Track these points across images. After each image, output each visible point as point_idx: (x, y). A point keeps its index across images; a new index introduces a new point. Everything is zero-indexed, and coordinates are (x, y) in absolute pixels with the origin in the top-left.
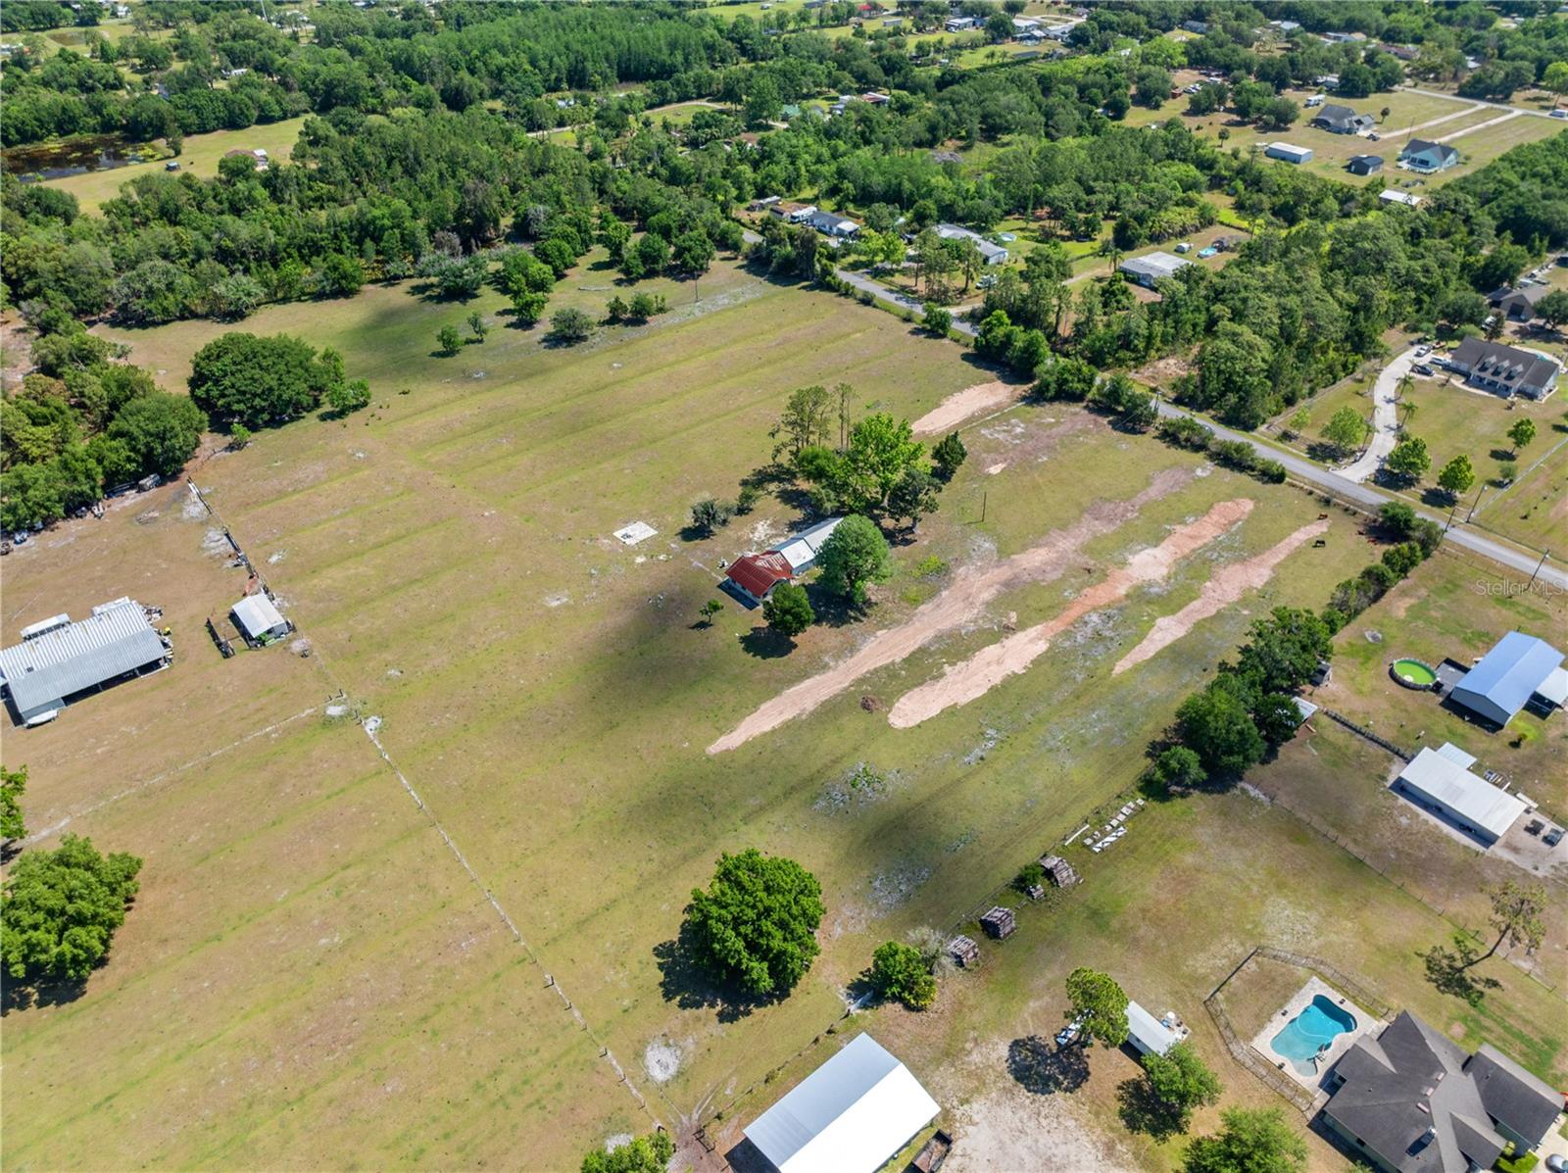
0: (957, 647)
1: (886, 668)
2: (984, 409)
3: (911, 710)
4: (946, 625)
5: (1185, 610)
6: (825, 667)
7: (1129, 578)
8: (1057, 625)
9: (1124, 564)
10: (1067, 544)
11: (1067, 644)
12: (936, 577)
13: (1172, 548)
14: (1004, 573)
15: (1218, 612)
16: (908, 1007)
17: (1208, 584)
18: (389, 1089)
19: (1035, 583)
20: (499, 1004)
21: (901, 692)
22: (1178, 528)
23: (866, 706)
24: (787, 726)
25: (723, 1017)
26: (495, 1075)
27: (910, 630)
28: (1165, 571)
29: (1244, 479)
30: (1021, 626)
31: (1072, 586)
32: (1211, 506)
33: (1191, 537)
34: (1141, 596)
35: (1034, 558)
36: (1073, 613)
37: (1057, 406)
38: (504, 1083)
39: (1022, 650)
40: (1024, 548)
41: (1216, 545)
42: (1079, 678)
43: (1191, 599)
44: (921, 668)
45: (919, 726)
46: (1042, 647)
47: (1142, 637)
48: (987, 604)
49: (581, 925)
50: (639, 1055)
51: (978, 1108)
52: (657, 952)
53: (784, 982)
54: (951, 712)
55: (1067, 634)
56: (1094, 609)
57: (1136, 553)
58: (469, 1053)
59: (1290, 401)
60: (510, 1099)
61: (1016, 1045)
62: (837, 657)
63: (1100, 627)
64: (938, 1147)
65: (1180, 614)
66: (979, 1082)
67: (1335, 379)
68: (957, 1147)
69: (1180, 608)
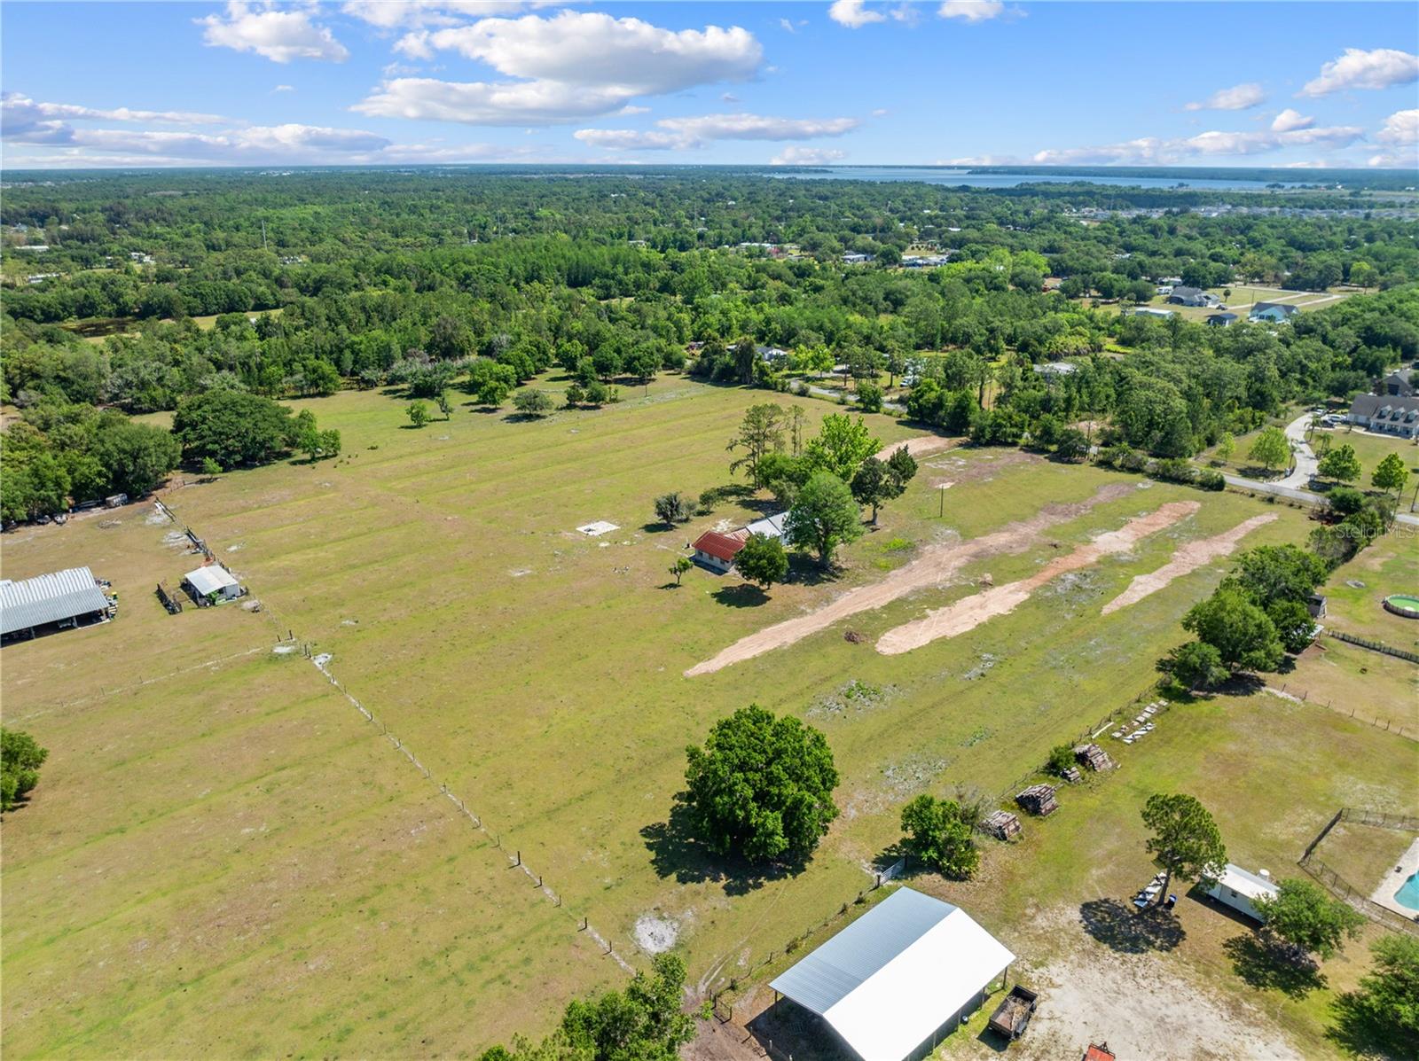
0: (939, 598)
1: (866, 612)
2: (925, 451)
3: (895, 642)
4: (922, 583)
5: (1160, 570)
6: (803, 613)
7: (1096, 551)
8: (1036, 582)
9: (1089, 542)
10: (1029, 530)
11: (1048, 594)
12: (905, 552)
13: (1132, 532)
14: (972, 548)
15: (1193, 571)
16: (948, 876)
17: (1176, 553)
18: (311, 967)
19: (1004, 555)
20: (454, 884)
21: (886, 629)
22: (1133, 519)
23: (850, 638)
24: (768, 655)
25: (729, 891)
26: (446, 952)
27: (885, 587)
28: (1131, 546)
29: (1185, 489)
30: (998, 582)
31: (1040, 556)
32: (1160, 505)
33: (1150, 525)
34: (1111, 561)
35: (999, 540)
36: (1049, 574)
37: (993, 449)
38: (458, 960)
39: (1003, 600)
40: (986, 533)
41: (1173, 529)
42: (1068, 617)
43: (1163, 564)
44: (901, 612)
45: (909, 653)
46: (1023, 596)
47: (1124, 588)
48: (960, 569)
49: (550, 814)
50: (627, 928)
51: (1057, 970)
52: (646, 832)
53: (795, 859)
54: (942, 642)
55: (1045, 587)
56: (1069, 571)
57: (1097, 535)
58: (415, 930)
59: (1210, 442)
60: (465, 976)
61: (1087, 908)
62: (814, 607)
63: (1078, 582)
64: (1018, 1008)
65: (1156, 573)
66: (1052, 945)
67: (1246, 430)
68: (1043, 1009)
69: (1155, 569)
